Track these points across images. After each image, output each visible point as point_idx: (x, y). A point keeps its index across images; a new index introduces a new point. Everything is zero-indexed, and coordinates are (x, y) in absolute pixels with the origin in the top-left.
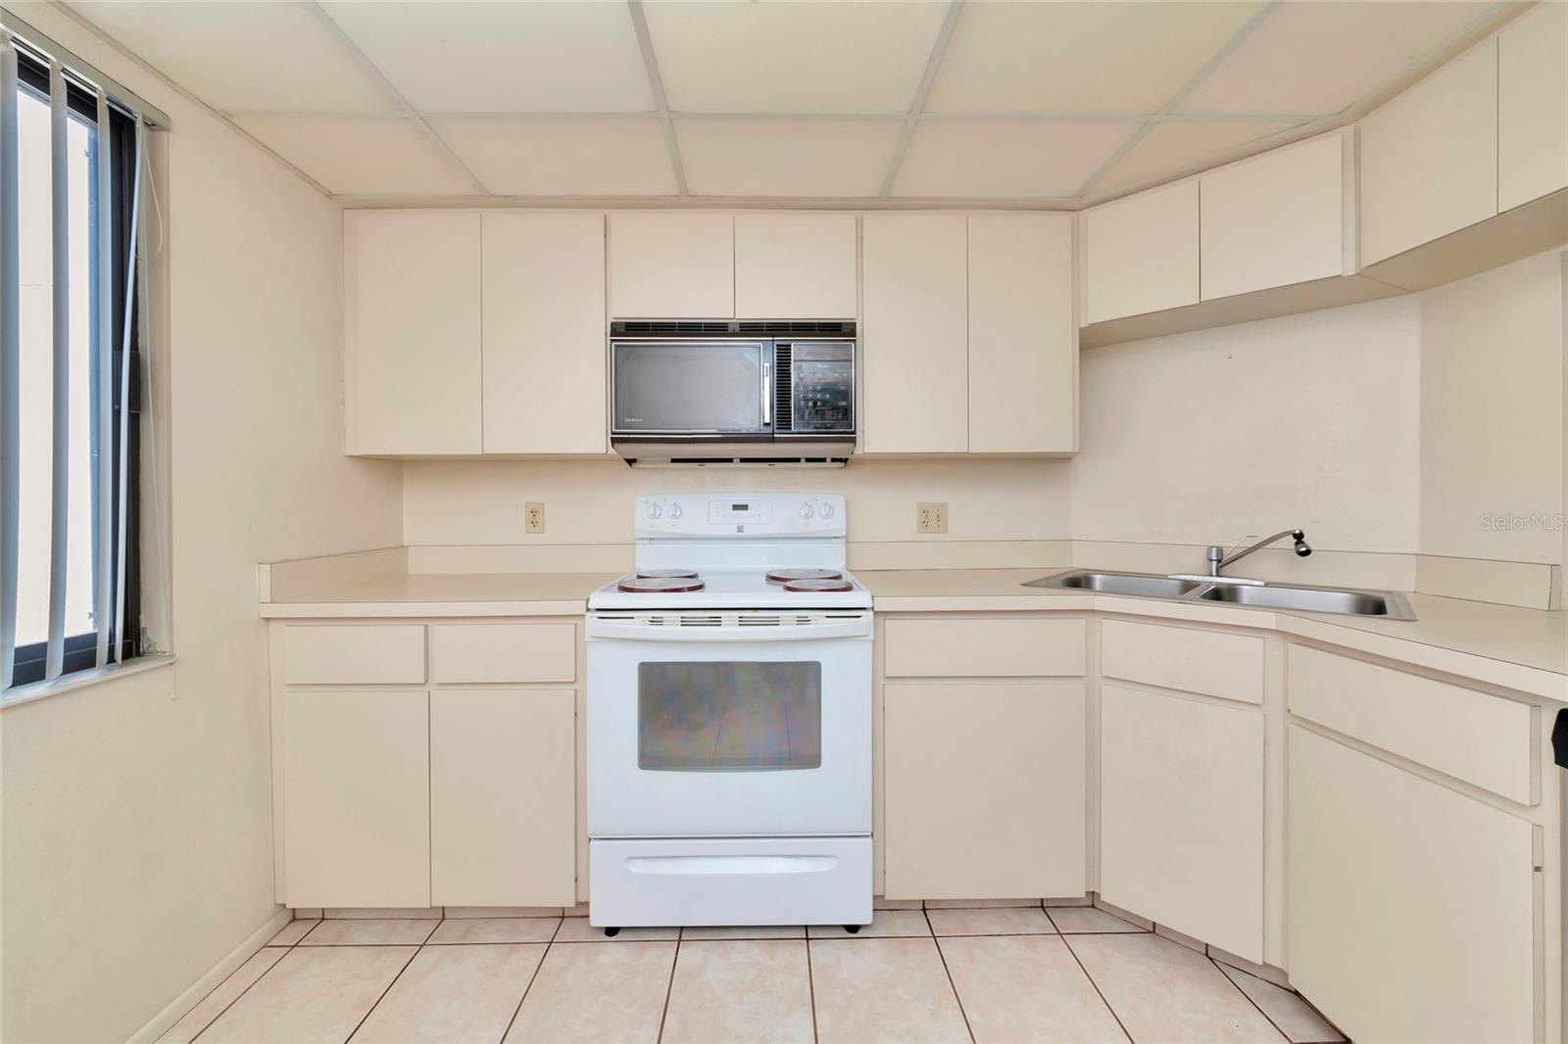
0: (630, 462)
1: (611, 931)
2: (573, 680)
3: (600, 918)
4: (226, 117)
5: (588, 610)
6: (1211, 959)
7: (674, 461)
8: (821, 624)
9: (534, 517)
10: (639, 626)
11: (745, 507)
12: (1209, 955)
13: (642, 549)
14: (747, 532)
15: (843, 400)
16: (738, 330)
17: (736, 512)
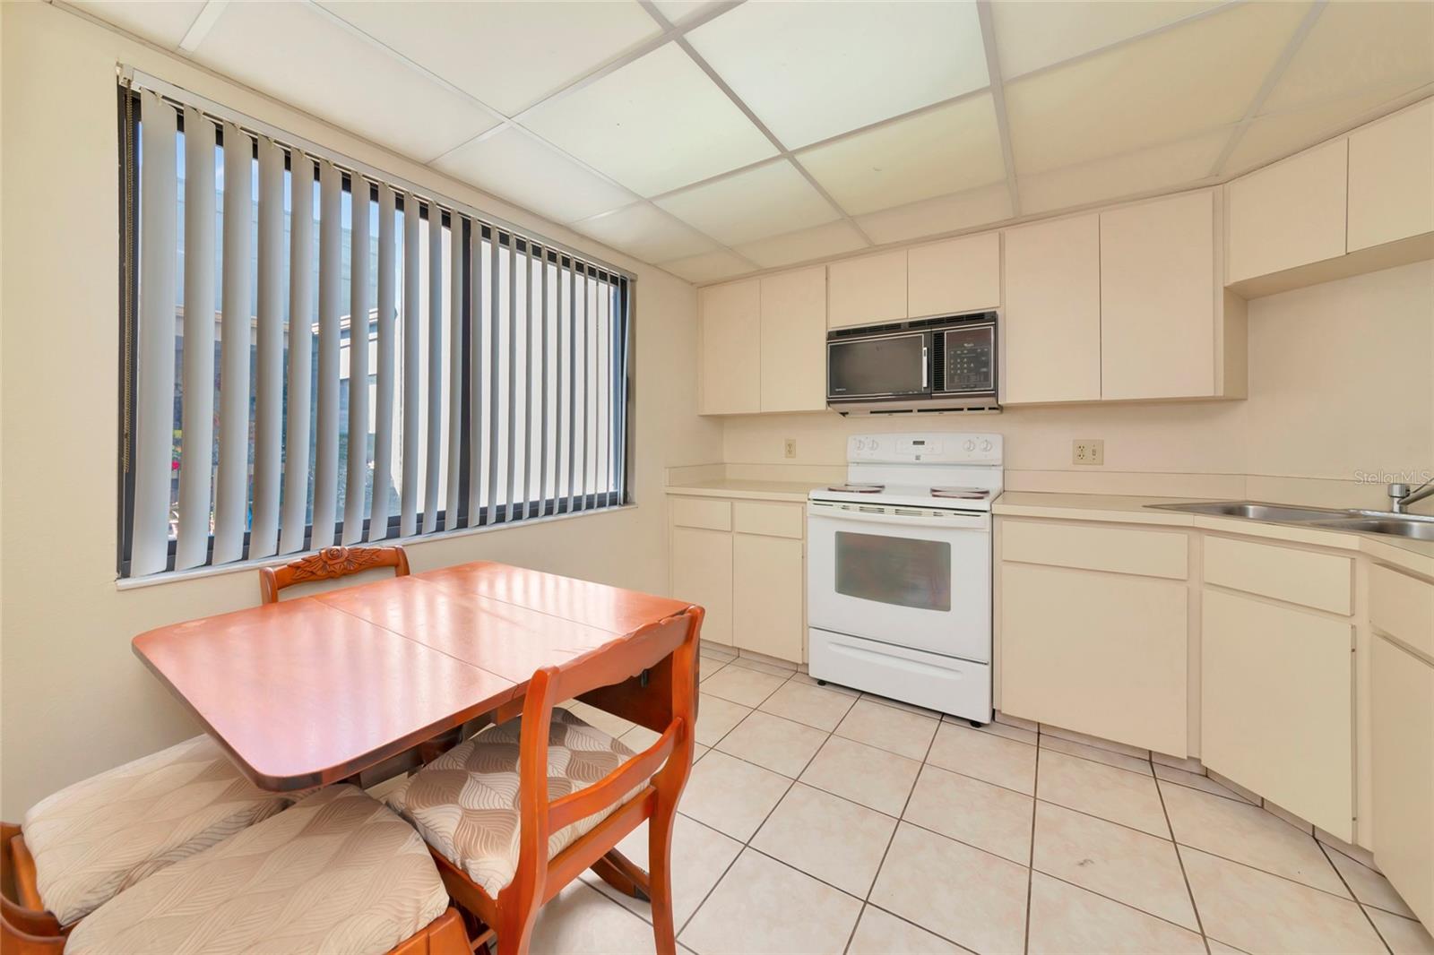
0: (844, 414)
1: (822, 683)
2: (801, 537)
3: (815, 672)
4: (655, 266)
5: (809, 499)
6: (1317, 841)
7: (872, 412)
8: (949, 519)
9: (790, 447)
10: (836, 510)
11: (922, 443)
12: (1316, 837)
13: (852, 469)
14: (923, 459)
15: (984, 367)
16: (907, 327)
17: (916, 446)
